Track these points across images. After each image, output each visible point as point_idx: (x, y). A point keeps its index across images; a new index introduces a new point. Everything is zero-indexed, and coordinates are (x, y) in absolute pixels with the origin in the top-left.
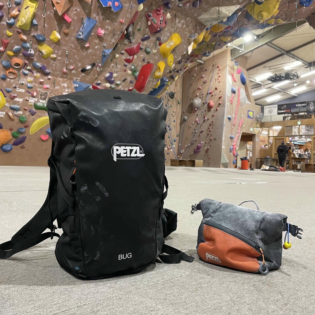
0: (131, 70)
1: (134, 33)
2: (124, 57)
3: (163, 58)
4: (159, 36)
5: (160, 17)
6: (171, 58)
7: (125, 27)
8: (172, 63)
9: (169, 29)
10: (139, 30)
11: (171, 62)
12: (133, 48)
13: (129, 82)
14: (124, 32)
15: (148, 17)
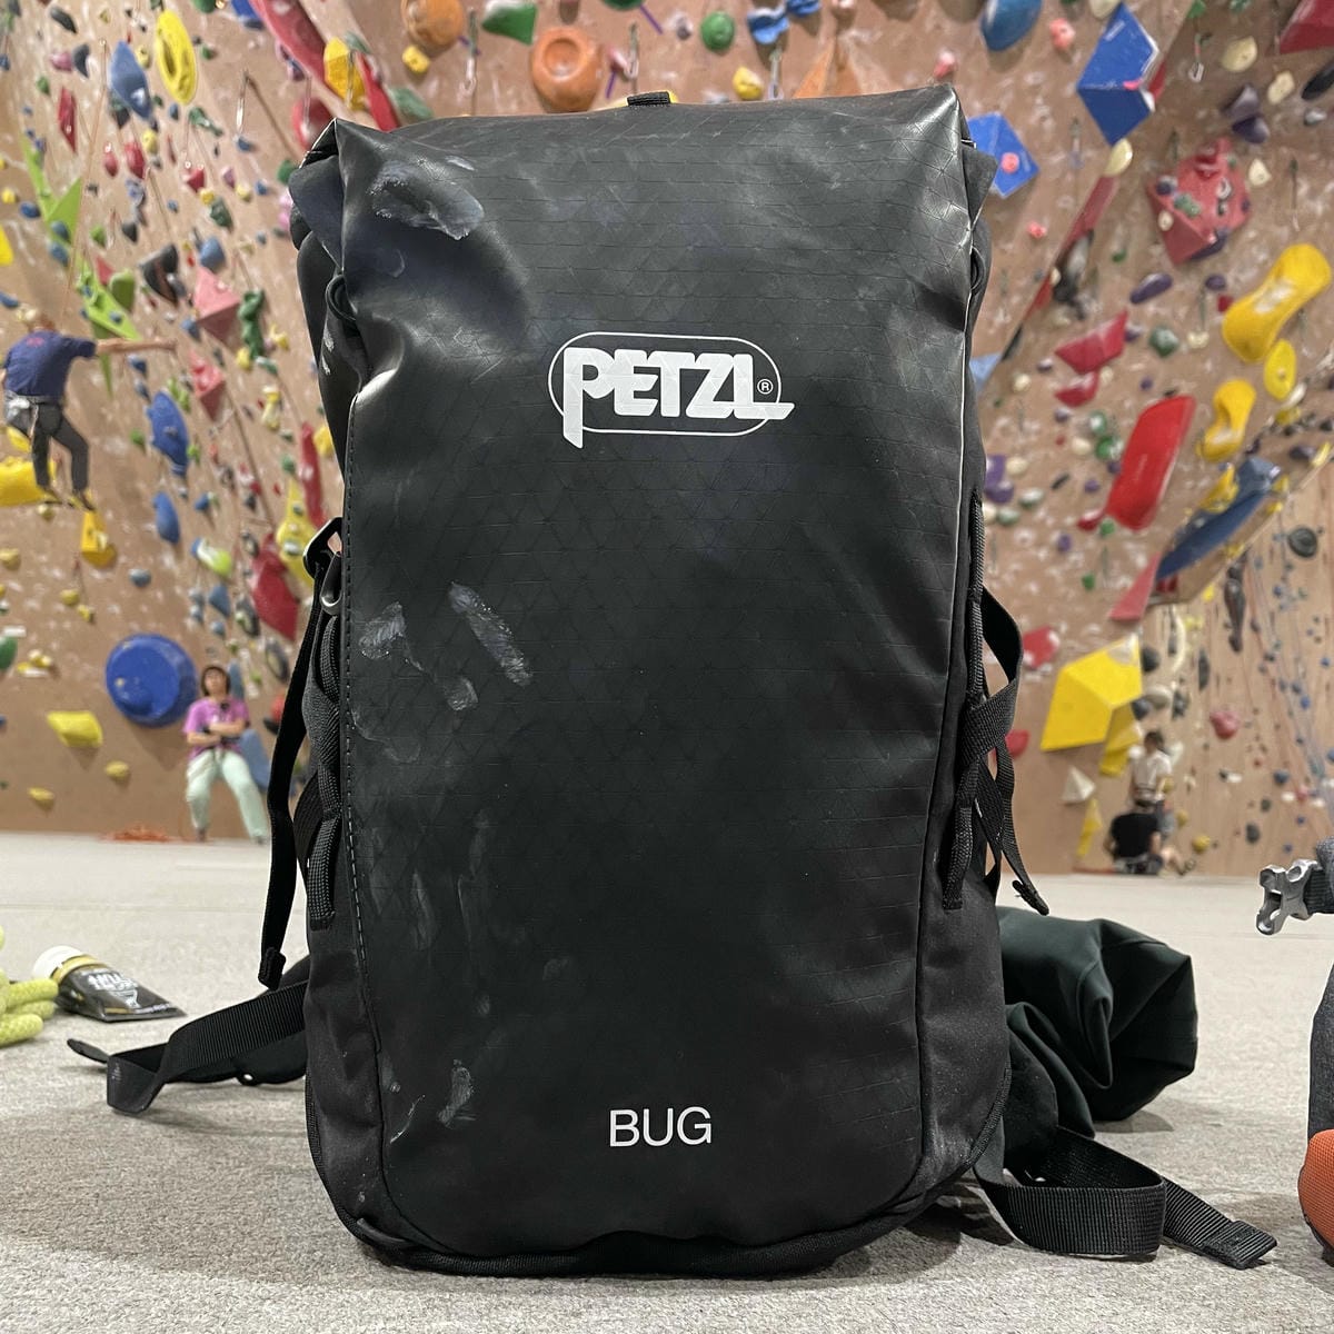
0: (1091, 435)
1: (1093, 275)
2: (1053, 384)
3: (1242, 363)
4: (1219, 269)
5: (1215, 186)
6: (1281, 363)
7: (1051, 255)
8: (1288, 384)
9: (1263, 233)
10: (1117, 258)
11: (1283, 377)
12: (1095, 338)
13: (1079, 487)
14: (1049, 277)
15: (1156, 196)
